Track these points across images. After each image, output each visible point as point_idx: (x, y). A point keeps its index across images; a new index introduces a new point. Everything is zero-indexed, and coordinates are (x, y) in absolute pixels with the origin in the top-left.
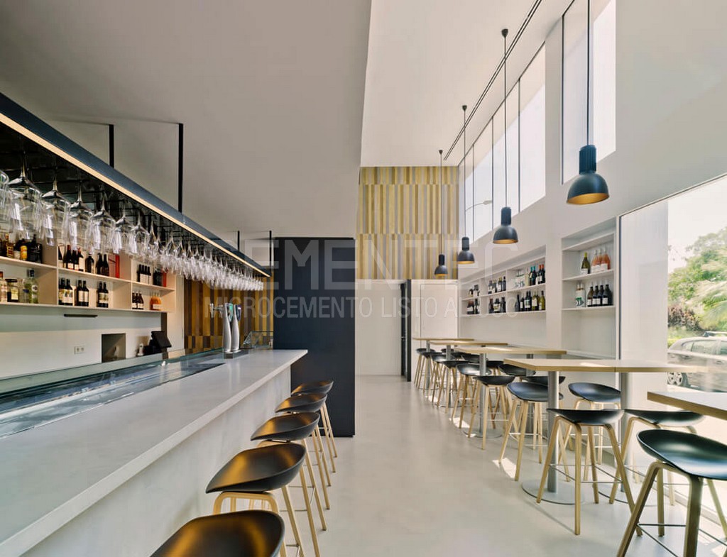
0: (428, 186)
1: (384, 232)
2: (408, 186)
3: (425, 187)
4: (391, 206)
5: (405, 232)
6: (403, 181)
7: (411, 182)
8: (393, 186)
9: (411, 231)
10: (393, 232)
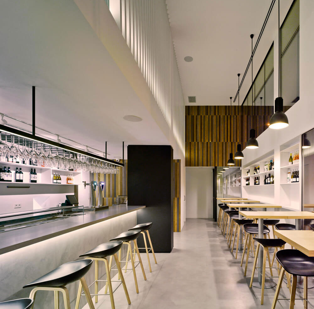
0: (226, 116)
1: (203, 141)
2: (215, 116)
3: (224, 117)
4: (206, 127)
5: (213, 141)
6: (212, 114)
7: (217, 114)
8: (207, 116)
9: (217, 141)
10: (207, 141)
